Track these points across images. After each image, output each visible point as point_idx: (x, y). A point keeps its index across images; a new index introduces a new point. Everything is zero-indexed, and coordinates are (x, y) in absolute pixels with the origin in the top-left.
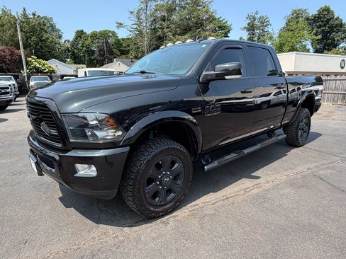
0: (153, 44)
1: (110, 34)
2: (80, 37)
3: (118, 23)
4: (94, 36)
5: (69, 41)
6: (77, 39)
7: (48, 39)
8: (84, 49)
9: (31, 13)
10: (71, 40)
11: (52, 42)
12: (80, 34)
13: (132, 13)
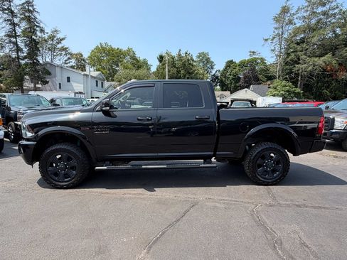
0: (286, 69)
1: (259, 61)
2: (229, 67)
3: (250, 52)
4: (243, 64)
5: (219, 71)
6: (226, 68)
7: (194, 71)
8: (232, 76)
9: (184, 52)
10: (221, 69)
11: (197, 73)
12: (230, 64)
13: (266, 40)
